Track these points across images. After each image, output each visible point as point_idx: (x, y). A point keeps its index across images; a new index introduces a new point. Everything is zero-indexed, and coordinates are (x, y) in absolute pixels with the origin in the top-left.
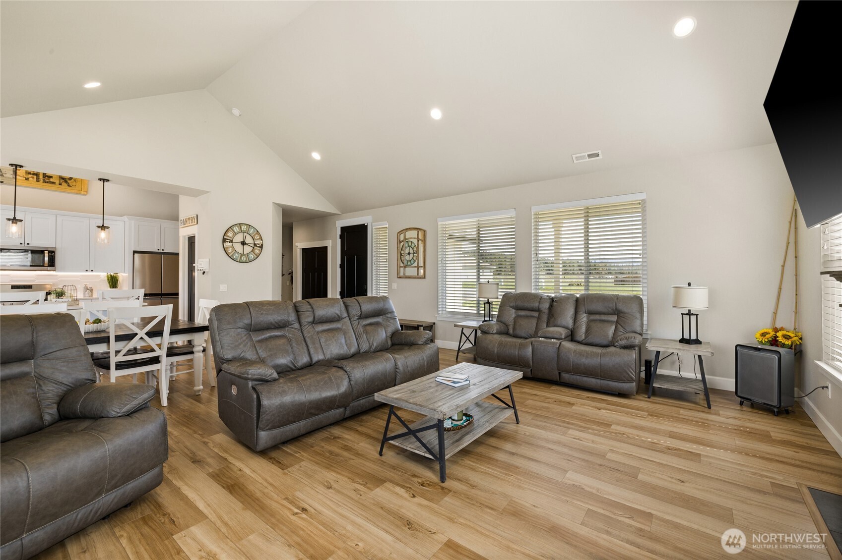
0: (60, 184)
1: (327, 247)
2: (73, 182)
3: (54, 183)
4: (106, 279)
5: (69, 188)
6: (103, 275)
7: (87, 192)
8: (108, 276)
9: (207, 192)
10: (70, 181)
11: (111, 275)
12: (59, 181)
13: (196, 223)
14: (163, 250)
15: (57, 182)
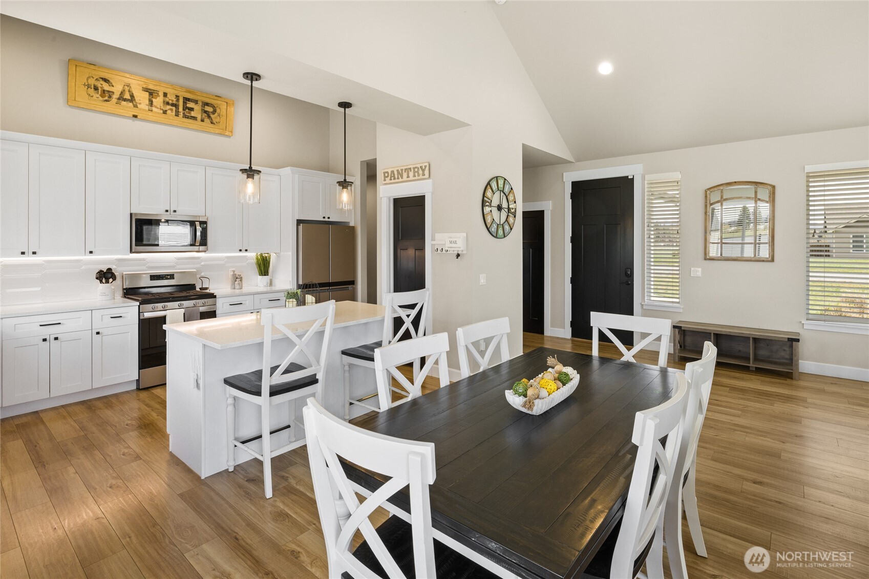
0: (202, 121)
1: (543, 211)
2: (216, 118)
3: (194, 118)
4: (255, 261)
5: (212, 125)
6: (252, 255)
7: (232, 132)
8: (257, 258)
9: (468, 125)
10: (214, 115)
11: (261, 255)
12: (202, 116)
13: (427, 175)
14: (329, 218)
15: (199, 118)
